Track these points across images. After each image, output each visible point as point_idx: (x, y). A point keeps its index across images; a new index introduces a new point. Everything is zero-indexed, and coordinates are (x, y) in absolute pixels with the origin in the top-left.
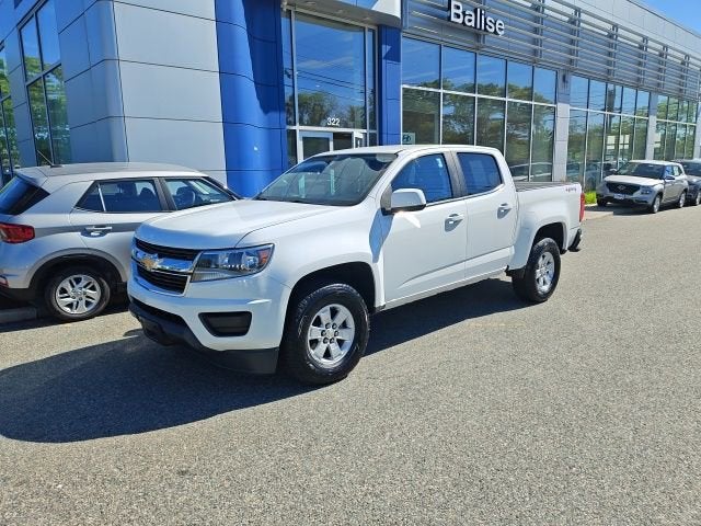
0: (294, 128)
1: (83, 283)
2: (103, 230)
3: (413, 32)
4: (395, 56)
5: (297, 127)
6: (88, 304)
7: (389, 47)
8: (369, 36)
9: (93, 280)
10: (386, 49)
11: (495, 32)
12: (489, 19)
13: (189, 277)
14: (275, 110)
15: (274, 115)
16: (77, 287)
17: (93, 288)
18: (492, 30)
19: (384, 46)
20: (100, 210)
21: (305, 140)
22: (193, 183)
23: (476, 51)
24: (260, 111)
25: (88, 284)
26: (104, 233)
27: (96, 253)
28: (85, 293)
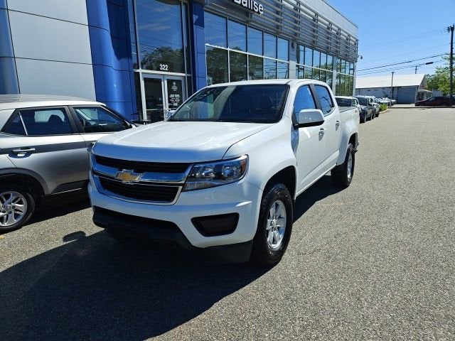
0: (138, 71)
1: (12, 198)
2: (28, 151)
3: (211, 7)
4: (201, 23)
5: (140, 71)
6: (16, 216)
7: (197, 17)
8: (183, 7)
9: (20, 195)
10: (195, 18)
11: (258, 12)
12: (255, 3)
13: (181, 187)
14: (124, 57)
15: (125, 60)
16: (6, 202)
17: (20, 203)
18: (257, 11)
19: (194, 16)
20: (22, 134)
21: (145, 80)
22: (78, 110)
23: (246, 24)
24: (115, 57)
25: (17, 199)
26: (28, 154)
27: (22, 172)
28: (14, 207)
